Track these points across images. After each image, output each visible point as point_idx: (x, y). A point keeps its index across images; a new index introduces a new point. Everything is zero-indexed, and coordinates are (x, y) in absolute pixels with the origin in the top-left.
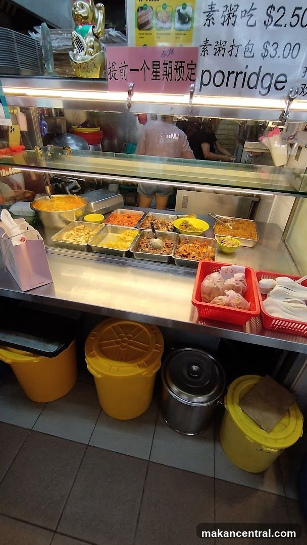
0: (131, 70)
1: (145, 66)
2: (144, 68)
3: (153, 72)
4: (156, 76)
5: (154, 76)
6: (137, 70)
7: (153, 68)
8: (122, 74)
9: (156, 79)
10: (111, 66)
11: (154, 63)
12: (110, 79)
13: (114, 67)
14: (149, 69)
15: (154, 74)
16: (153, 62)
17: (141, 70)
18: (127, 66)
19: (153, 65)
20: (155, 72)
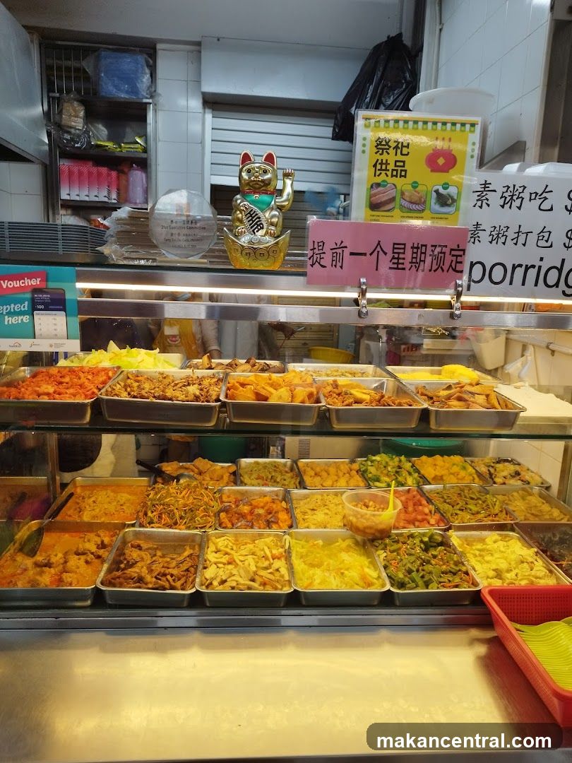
0: (352, 254)
1: (379, 249)
2: (376, 251)
3: (393, 258)
4: (398, 263)
5: (394, 263)
6: (365, 254)
7: (394, 253)
8: (334, 258)
9: (398, 268)
10: (316, 246)
11: (396, 246)
12: (312, 266)
13: (320, 248)
14: (385, 254)
15: (396, 261)
16: (394, 244)
17: (371, 254)
18: (346, 247)
19: (394, 248)
20: (395, 258)
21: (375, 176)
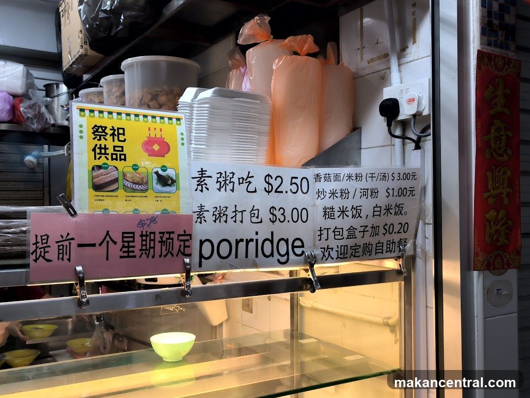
0: (79, 245)
1: (108, 239)
2: (105, 242)
3: (123, 246)
4: (128, 252)
5: (124, 252)
6: (94, 245)
7: (123, 241)
8: (61, 251)
9: (128, 257)
10: (39, 240)
11: (125, 235)
12: (35, 261)
13: (44, 241)
14: (115, 243)
15: (126, 249)
16: (123, 233)
17: (100, 245)
18: (73, 239)
19: (123, 237)
20: (126, 247)
21: (95, 159)
